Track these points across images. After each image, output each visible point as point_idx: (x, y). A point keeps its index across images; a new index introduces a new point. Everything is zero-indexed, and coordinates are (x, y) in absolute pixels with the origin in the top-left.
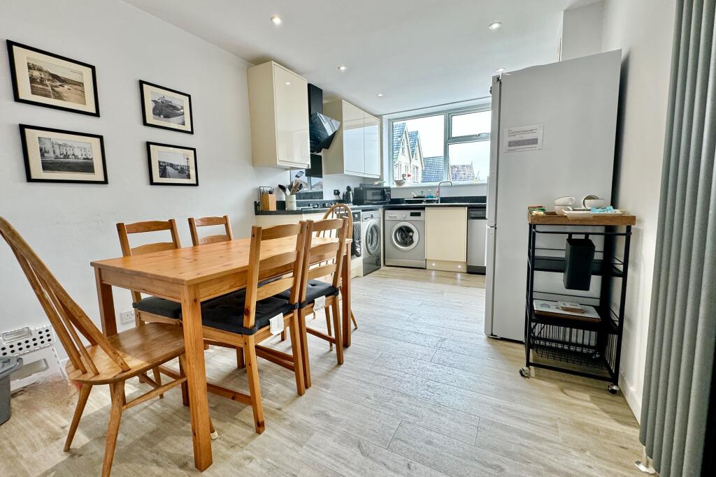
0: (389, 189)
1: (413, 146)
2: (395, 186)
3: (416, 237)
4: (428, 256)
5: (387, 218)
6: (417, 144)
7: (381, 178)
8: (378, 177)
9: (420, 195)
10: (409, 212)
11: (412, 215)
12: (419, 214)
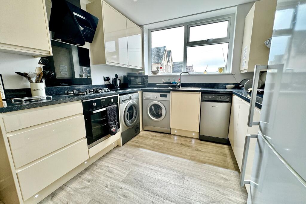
0: (147, 77)
1: (169, 57)
2: (152, 74)
3: (163, 112)
4: (172, 127)
5: (144, 98)
6: (170, 56)
7: (143, 69)
8: (141, 69)
9: (168, 81)
10: (159, 94)
11: (161, 96)
12: (166, 96)
